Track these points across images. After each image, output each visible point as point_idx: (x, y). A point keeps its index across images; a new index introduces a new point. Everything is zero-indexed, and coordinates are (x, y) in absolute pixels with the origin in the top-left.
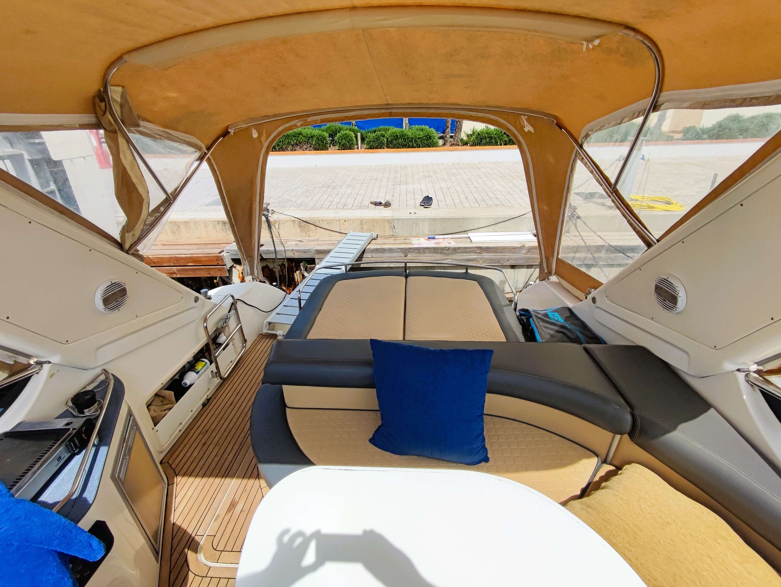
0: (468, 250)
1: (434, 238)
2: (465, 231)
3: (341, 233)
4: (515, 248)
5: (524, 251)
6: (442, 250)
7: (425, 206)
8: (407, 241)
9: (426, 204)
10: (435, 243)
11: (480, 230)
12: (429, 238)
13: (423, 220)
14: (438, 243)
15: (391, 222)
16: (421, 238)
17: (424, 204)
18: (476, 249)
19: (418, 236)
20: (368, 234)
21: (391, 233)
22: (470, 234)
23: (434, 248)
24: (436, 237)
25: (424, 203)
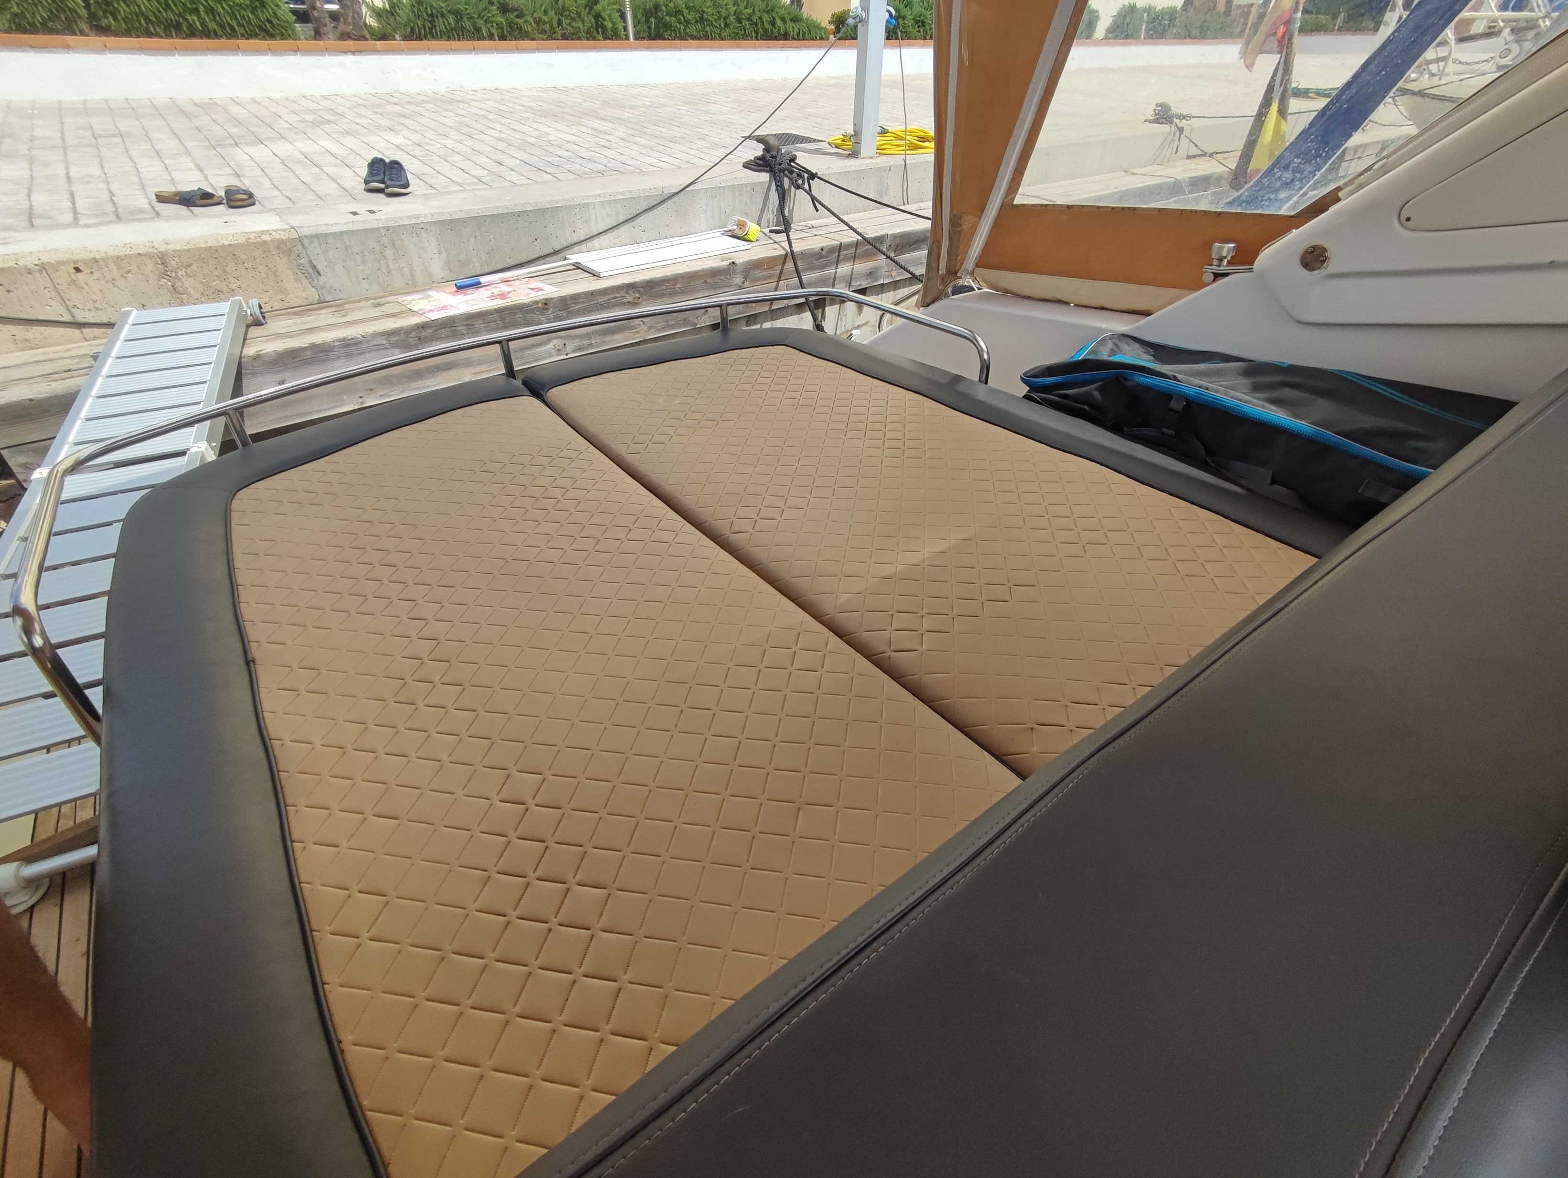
0: (601, 299)
1: (477, 285)
2: (555, 253)
3: (80, 325)
4: (714, 273)
5: (738, 280)
6: (527, 312)
7: (390, 190)
8: (388, 309)
9: (389, 183)
10: (493, 297)
11: (596, 242)
12: (460, 288)
13: (416, 228)
14: (503, 296)
15: (295, 251)
16: (432, 293)
17: (383, 186)
18: (622, 293)
19: (413, 287)
20: (225, 307)
21: (313, 295)
22: (574, 258)
23: (500, 311)
24: (483, 279)
25: (383, 182)
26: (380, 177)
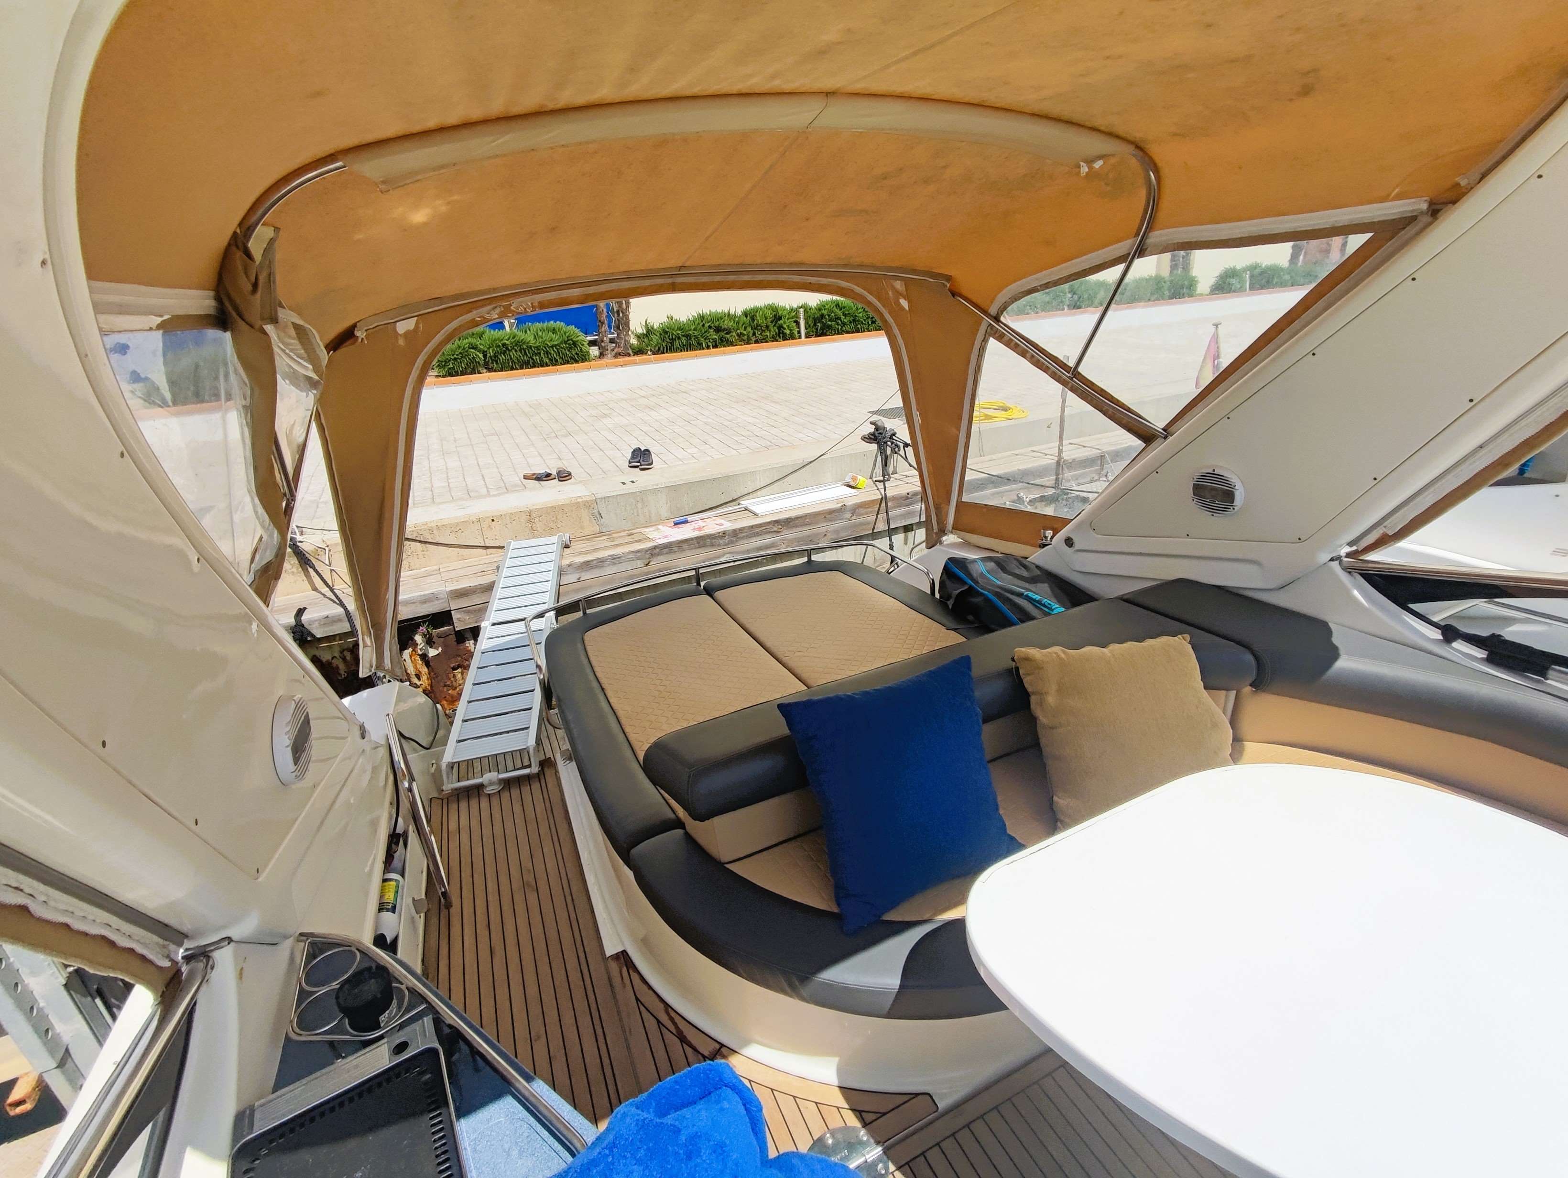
0: (758, 530)
1: (686, 522)
2: (734, 500)
3: (487, 548)
4: (831, 512)
5: (848, 515)
6: (713, 538)
7: (643, 467)
8: (636, 537)
9: (643, 463)
10: (694, 530)
11: (759, 493)
12: (676, 524)
13: (656, 491)
14: (700, 529)
15: (592, 506)
16: (660, 527)
17: (639, 464)
18: (771, 526)
19: (649, 523)
20: (554, 539)
21: (597, 529)
22: (745, 503)
23: (697, 538)
24: (689, 518)
25: (639, 462)
26: (637, 460)
